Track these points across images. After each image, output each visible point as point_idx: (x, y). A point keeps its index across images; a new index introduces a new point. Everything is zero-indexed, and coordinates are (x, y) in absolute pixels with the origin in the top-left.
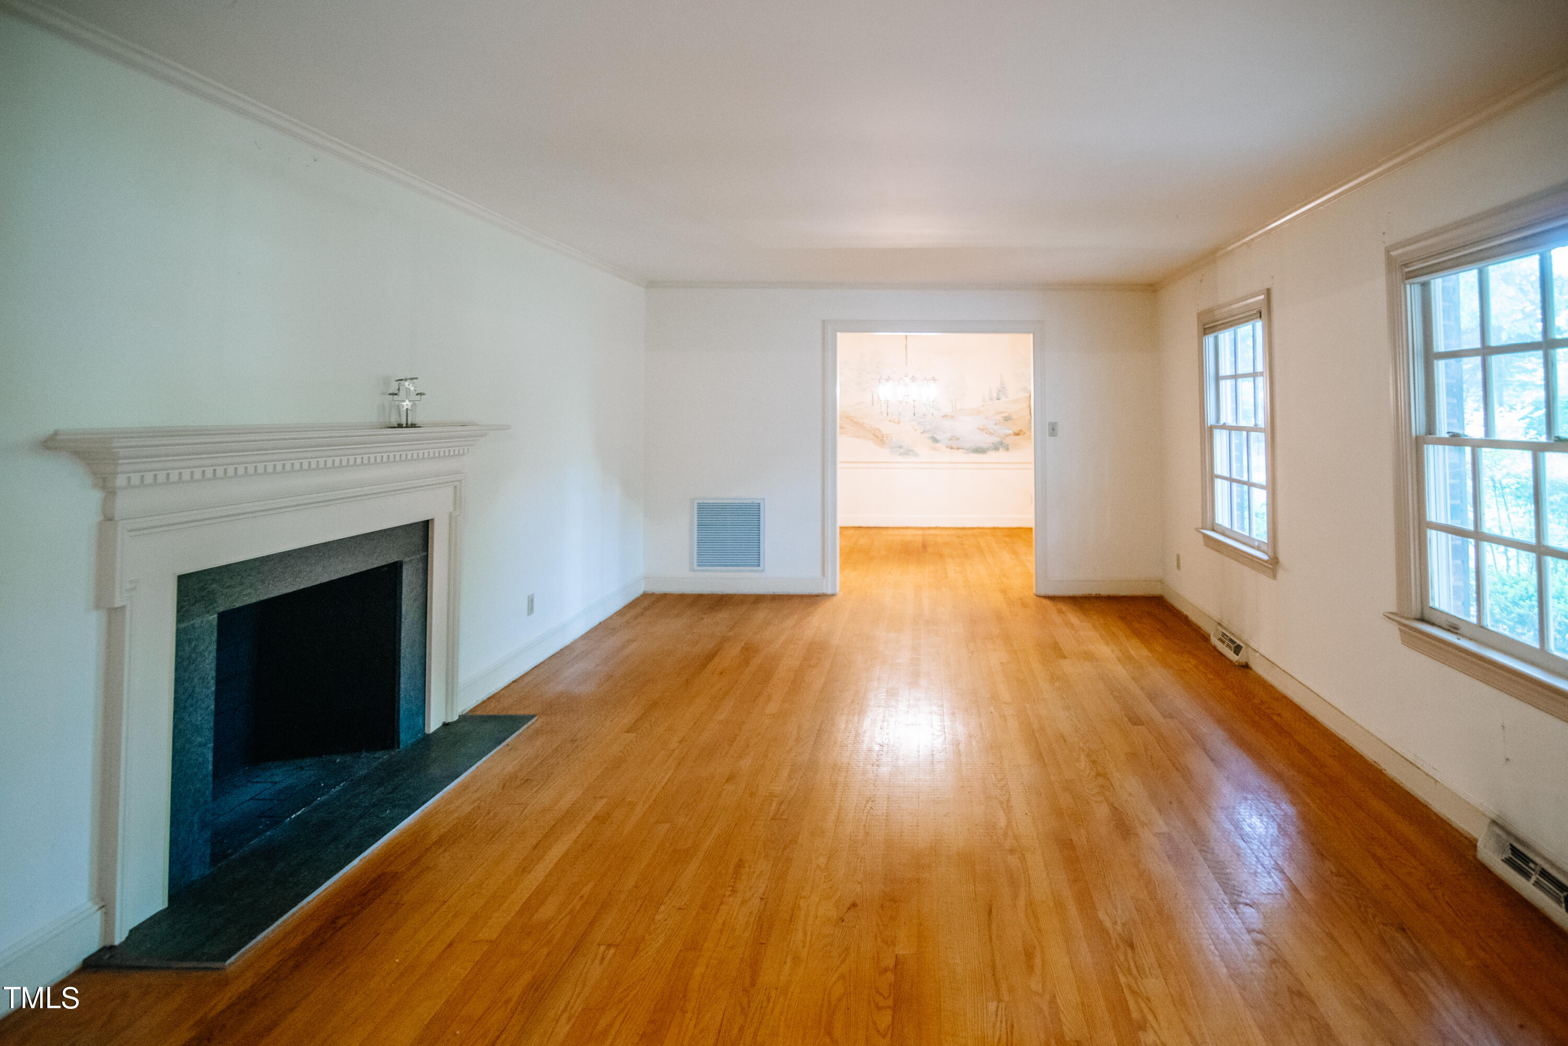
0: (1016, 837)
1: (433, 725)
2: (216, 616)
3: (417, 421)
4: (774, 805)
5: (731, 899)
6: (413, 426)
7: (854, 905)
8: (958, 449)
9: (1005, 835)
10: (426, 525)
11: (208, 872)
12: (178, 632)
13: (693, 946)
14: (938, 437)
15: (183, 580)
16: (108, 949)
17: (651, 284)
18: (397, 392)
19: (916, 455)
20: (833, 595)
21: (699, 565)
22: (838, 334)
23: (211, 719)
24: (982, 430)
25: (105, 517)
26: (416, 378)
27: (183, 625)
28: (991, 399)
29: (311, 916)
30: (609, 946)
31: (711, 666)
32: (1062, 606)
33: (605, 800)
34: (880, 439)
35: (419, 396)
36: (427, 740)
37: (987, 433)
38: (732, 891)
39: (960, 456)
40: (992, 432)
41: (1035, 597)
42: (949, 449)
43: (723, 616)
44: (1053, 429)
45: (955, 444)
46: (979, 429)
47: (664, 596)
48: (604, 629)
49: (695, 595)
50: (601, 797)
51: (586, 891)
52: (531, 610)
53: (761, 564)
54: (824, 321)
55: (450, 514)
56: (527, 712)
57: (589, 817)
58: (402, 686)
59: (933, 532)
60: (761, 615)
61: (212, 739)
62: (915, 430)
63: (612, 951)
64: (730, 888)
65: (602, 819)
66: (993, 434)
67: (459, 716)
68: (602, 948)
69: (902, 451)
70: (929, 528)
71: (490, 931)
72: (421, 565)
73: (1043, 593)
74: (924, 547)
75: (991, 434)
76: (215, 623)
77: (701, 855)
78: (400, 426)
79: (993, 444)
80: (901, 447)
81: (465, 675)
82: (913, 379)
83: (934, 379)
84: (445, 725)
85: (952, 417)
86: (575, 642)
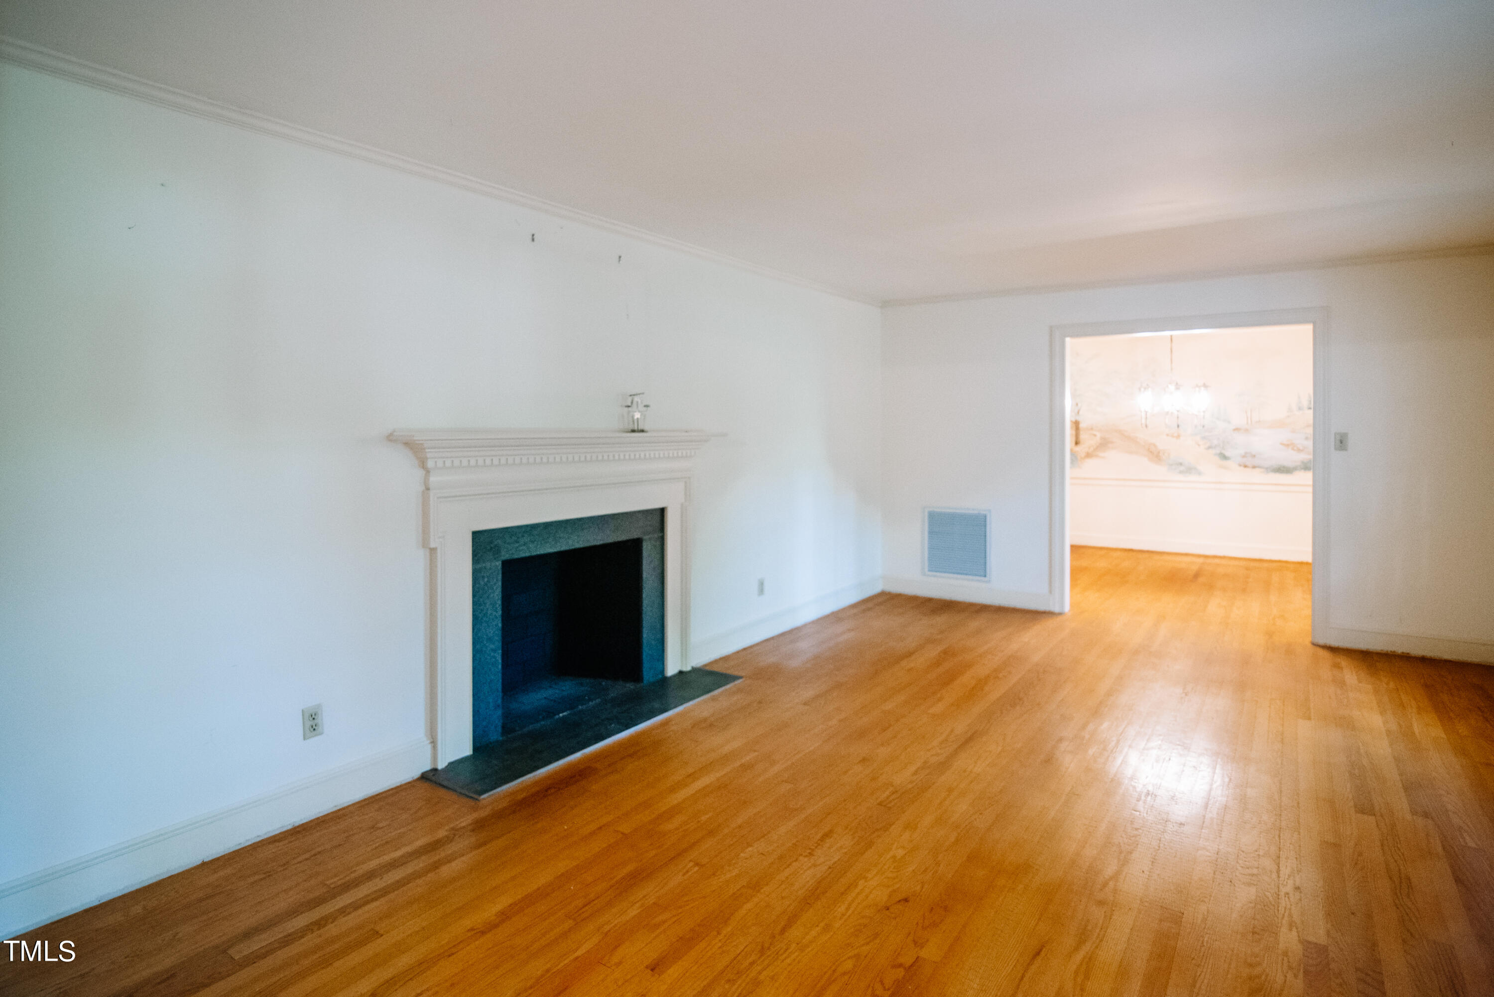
0: (1115, 891)
1: (671, 669)
2: (500, 562)
3: (646, 428)
4: (887, 793)
5: (806, 859)
6: (642, 431)
7: (906, 900)
8: (1254, 467)
9: (1105, 884)
10: (662, 511)
11: (501, 739)
12: (475, 572)
13: (755, 886)
14: (1227, 454)
15: (476, 535)
16: (435, 770)
17: (885, 304)
18: (630, 404)
19: (1200, 473)
20: (1060, 614)
21: (929, 571)
22: (1068, 340)
23: (500, 633)
24: (1288, 445)
25: (426, 487)
26: (643, 393)
27: (479, 566)
28: (1300, 409)
29: (536, 783)
30: (697, 864)
31: (904, 663)
32: (1343, 661)
33: (757, 753)
34: (1155, 455)
35: (646, 408)
36: (664, 682)
37: (1293, 449)
38: (810, 853)
39: (1257, 476)
40: (1301, 448)
41: (1310, 645)
42: (1242, 468)
43: (941, 620)
44: (1342, 442)
45: (1250, 462)
46: (1282, 444)
47: (898, 596)
48: (836, 617)
49: (924, 598)
50: (755, 751)
51: (704, 818)
52: (761, 591)
53: (988, 575)
54: (1051, 328)
55: (682, 505)
56: (736, 673)
57: (738, 764)
58: (645, 636)
59: (1217, 561)
60: (974, 624)
61: (500, 647)
62: (1199, 445)
63: (696, 868)
64: (809, 851)
65: (746, 767)
66: (1302, 451)
67: (693, 668)
68: (691, 864)
69: (1182, 468)
70: (1215, 557)
71: (625, 827)
72: (658, 543)
73: (1322, 642)
74: (1196, 576)
75: (1299, 450)
76: (500, 567)
77: (803, 816)
78: (633, 431)
79: (1303, 462)
80: (1181, 464)
81: (696, 637)
82: (1178, 387)
83: (1205, 386)
84: (681, 672)
85: (1247, 430)
86: (805, 626)
